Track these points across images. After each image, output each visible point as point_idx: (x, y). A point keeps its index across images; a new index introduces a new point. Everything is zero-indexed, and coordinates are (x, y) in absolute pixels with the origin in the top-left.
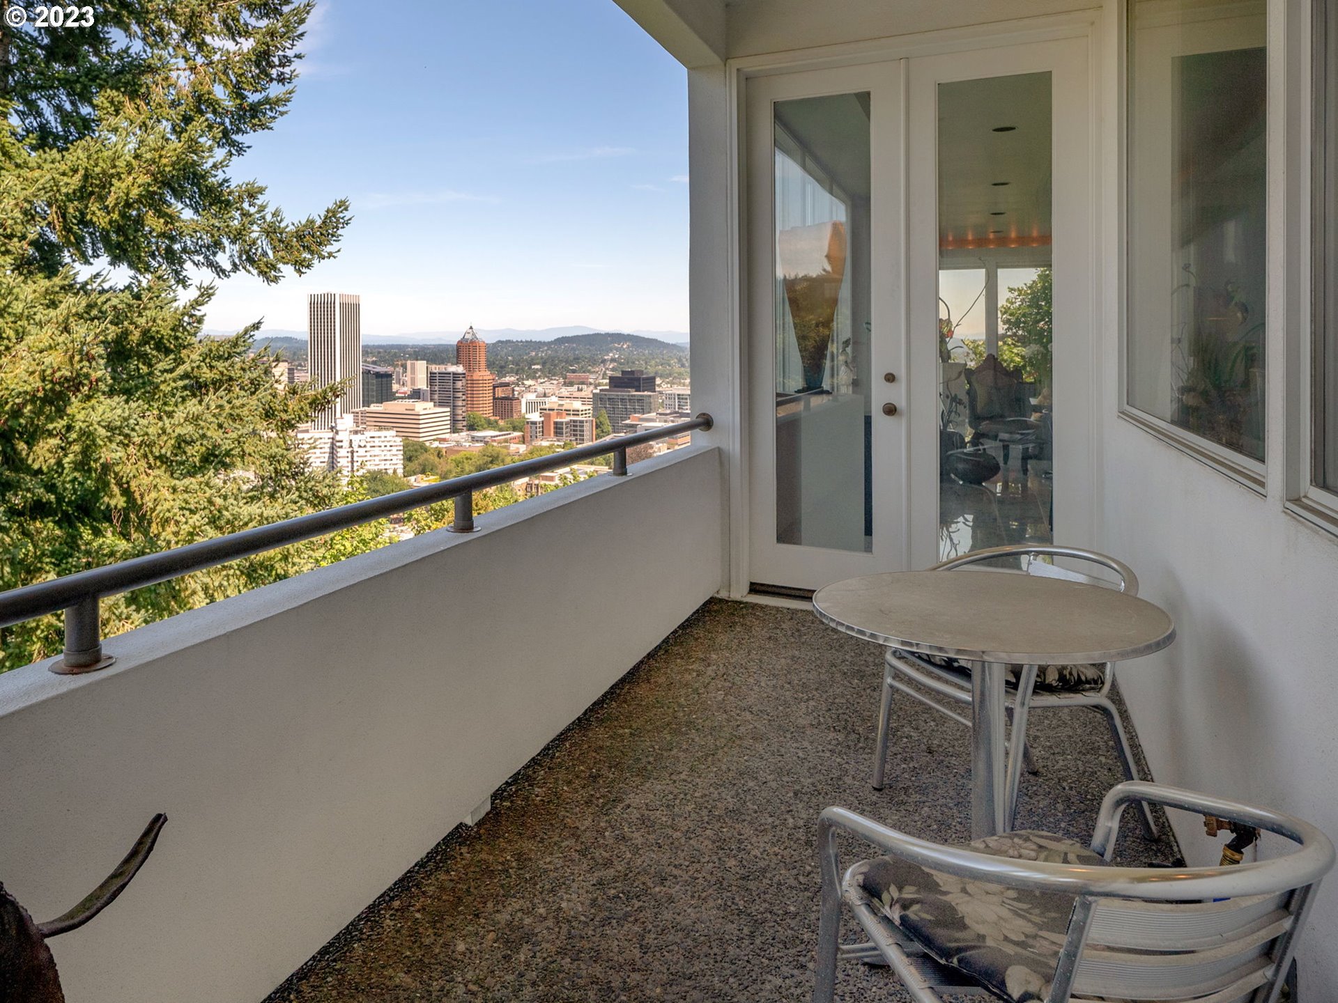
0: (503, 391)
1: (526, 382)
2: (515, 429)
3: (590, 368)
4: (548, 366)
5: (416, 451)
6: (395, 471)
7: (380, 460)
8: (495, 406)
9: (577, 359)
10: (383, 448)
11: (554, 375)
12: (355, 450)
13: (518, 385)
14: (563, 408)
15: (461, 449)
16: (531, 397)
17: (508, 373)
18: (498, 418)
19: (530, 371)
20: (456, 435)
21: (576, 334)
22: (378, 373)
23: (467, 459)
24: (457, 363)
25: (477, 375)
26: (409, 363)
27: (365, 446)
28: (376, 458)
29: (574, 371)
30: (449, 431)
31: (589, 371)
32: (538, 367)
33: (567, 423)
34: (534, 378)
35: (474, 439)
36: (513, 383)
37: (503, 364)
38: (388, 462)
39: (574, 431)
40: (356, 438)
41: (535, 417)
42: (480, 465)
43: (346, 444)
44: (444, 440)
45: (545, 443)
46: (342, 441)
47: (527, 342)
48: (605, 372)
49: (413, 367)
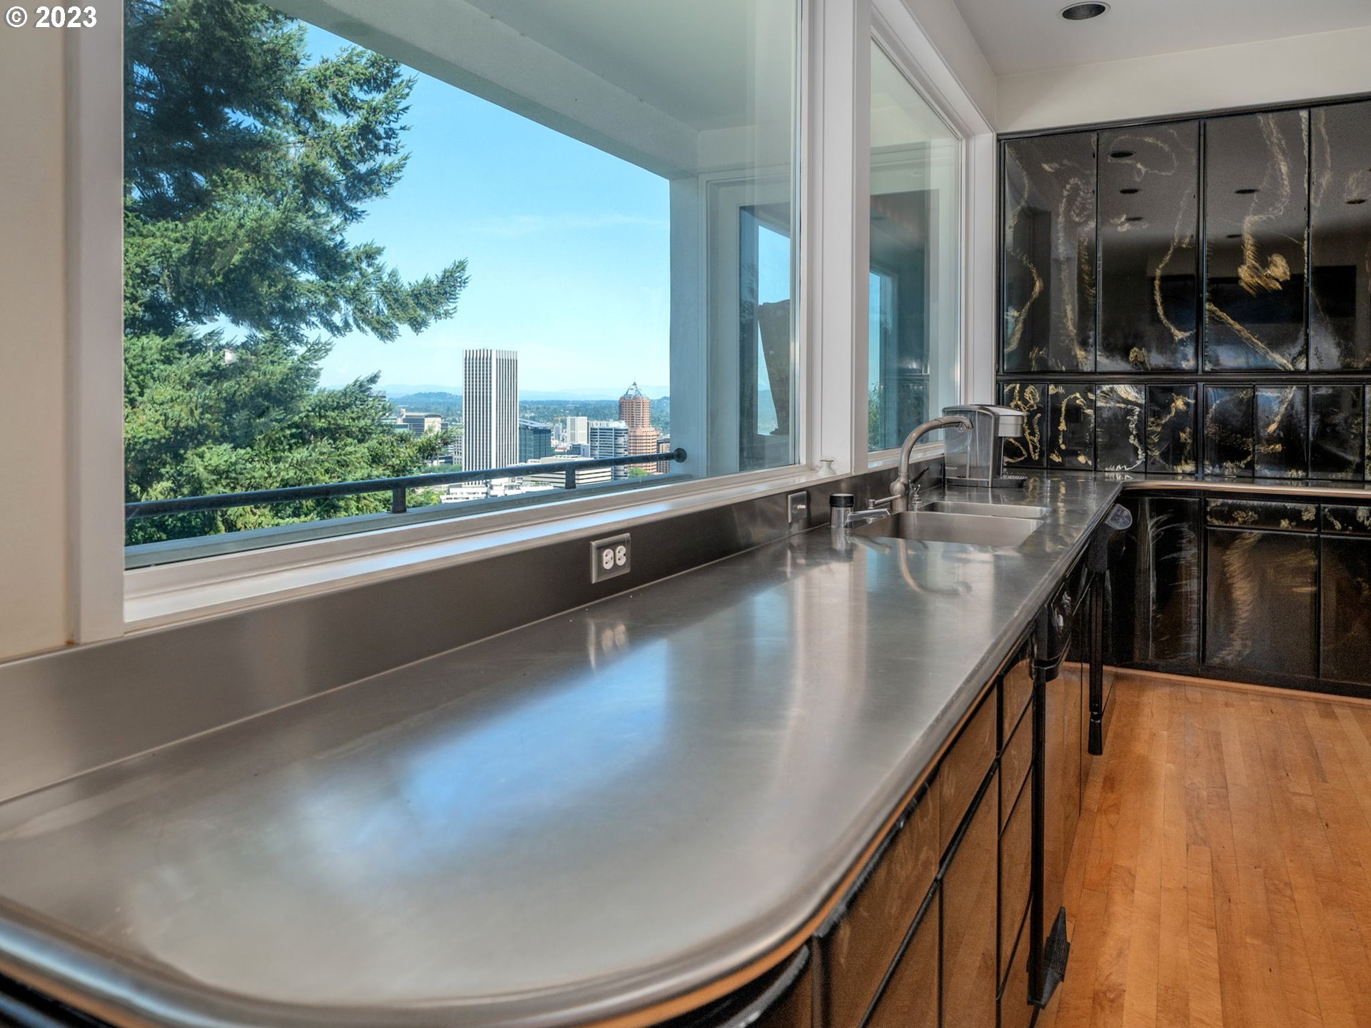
22: (536, 428)
24: (620, 419)
25: (640, 431)
26: (569, 419)
49: (573, 422)
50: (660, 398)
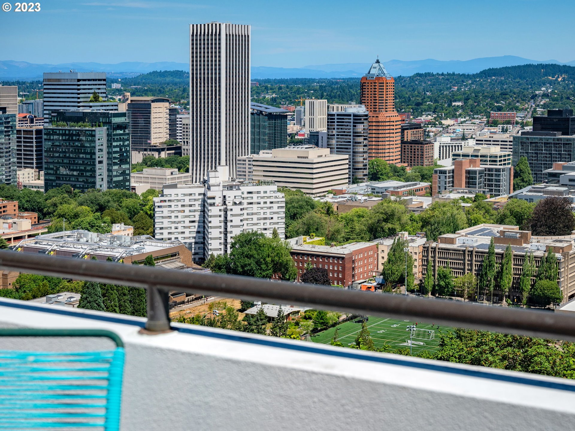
0: (413, 134)
1: (444, 122)
2: (423, 178)
3: (518, 104)
4: (470, 102)
5: (301, 207)
6: (275, 234)
7: (259, 219)
8: (403, 151)
9: (504, 95)
10: (262, 205)
11: (477, 113)
12: (228, 208)
13: (434, 125)
14: (479, 154)
15: (354, 204)
16: (446, 139)
17: (425, 111)
18: (406, 164)
19: (451, 109)
20: (356, 185)
21: (505, 66)
22: (270, 114)
23: (359, 216)
24: (360, 102)
25: (383, 116)
26: (307, 102)
27: (240, 203)
28: (255, 217)
29: (500, 109)
30: (347, 181)
31: (517, 109)
32: (460, 104)
33: (481, 172)
34: (454, 117)
35: (374, 192)
36: (429, 123)
37: (420, 100)
38: (268, 221)
39: (489, 180)
40: (231, 195)
41: (447, 164)
42: (374, 224)
43: (218, 201)
44: (341, 192)
45: (454, 196)
46: (214, 198)
47: (449, 74)
48: (535, 109)
49: (312, 105)
50: (411, 74)
